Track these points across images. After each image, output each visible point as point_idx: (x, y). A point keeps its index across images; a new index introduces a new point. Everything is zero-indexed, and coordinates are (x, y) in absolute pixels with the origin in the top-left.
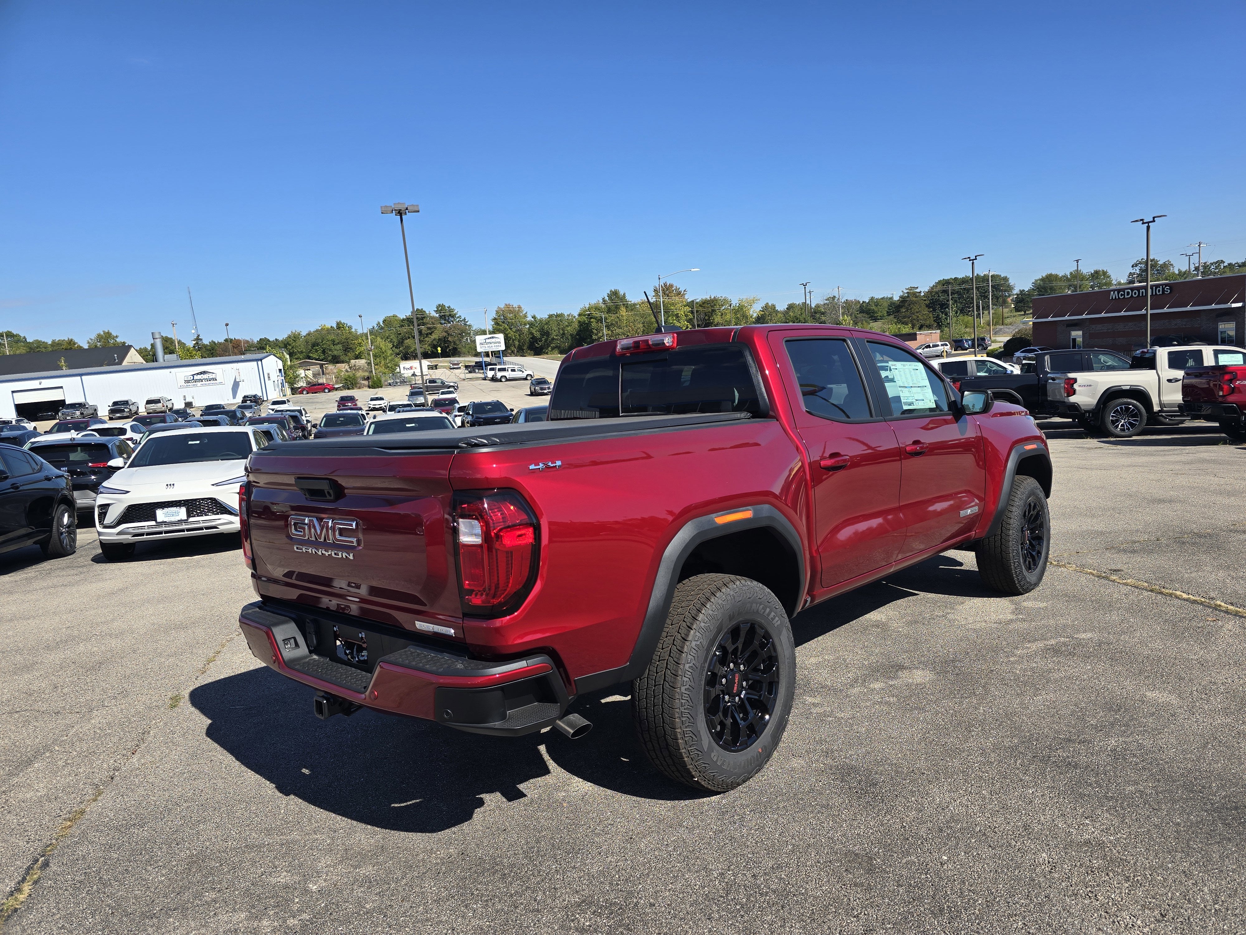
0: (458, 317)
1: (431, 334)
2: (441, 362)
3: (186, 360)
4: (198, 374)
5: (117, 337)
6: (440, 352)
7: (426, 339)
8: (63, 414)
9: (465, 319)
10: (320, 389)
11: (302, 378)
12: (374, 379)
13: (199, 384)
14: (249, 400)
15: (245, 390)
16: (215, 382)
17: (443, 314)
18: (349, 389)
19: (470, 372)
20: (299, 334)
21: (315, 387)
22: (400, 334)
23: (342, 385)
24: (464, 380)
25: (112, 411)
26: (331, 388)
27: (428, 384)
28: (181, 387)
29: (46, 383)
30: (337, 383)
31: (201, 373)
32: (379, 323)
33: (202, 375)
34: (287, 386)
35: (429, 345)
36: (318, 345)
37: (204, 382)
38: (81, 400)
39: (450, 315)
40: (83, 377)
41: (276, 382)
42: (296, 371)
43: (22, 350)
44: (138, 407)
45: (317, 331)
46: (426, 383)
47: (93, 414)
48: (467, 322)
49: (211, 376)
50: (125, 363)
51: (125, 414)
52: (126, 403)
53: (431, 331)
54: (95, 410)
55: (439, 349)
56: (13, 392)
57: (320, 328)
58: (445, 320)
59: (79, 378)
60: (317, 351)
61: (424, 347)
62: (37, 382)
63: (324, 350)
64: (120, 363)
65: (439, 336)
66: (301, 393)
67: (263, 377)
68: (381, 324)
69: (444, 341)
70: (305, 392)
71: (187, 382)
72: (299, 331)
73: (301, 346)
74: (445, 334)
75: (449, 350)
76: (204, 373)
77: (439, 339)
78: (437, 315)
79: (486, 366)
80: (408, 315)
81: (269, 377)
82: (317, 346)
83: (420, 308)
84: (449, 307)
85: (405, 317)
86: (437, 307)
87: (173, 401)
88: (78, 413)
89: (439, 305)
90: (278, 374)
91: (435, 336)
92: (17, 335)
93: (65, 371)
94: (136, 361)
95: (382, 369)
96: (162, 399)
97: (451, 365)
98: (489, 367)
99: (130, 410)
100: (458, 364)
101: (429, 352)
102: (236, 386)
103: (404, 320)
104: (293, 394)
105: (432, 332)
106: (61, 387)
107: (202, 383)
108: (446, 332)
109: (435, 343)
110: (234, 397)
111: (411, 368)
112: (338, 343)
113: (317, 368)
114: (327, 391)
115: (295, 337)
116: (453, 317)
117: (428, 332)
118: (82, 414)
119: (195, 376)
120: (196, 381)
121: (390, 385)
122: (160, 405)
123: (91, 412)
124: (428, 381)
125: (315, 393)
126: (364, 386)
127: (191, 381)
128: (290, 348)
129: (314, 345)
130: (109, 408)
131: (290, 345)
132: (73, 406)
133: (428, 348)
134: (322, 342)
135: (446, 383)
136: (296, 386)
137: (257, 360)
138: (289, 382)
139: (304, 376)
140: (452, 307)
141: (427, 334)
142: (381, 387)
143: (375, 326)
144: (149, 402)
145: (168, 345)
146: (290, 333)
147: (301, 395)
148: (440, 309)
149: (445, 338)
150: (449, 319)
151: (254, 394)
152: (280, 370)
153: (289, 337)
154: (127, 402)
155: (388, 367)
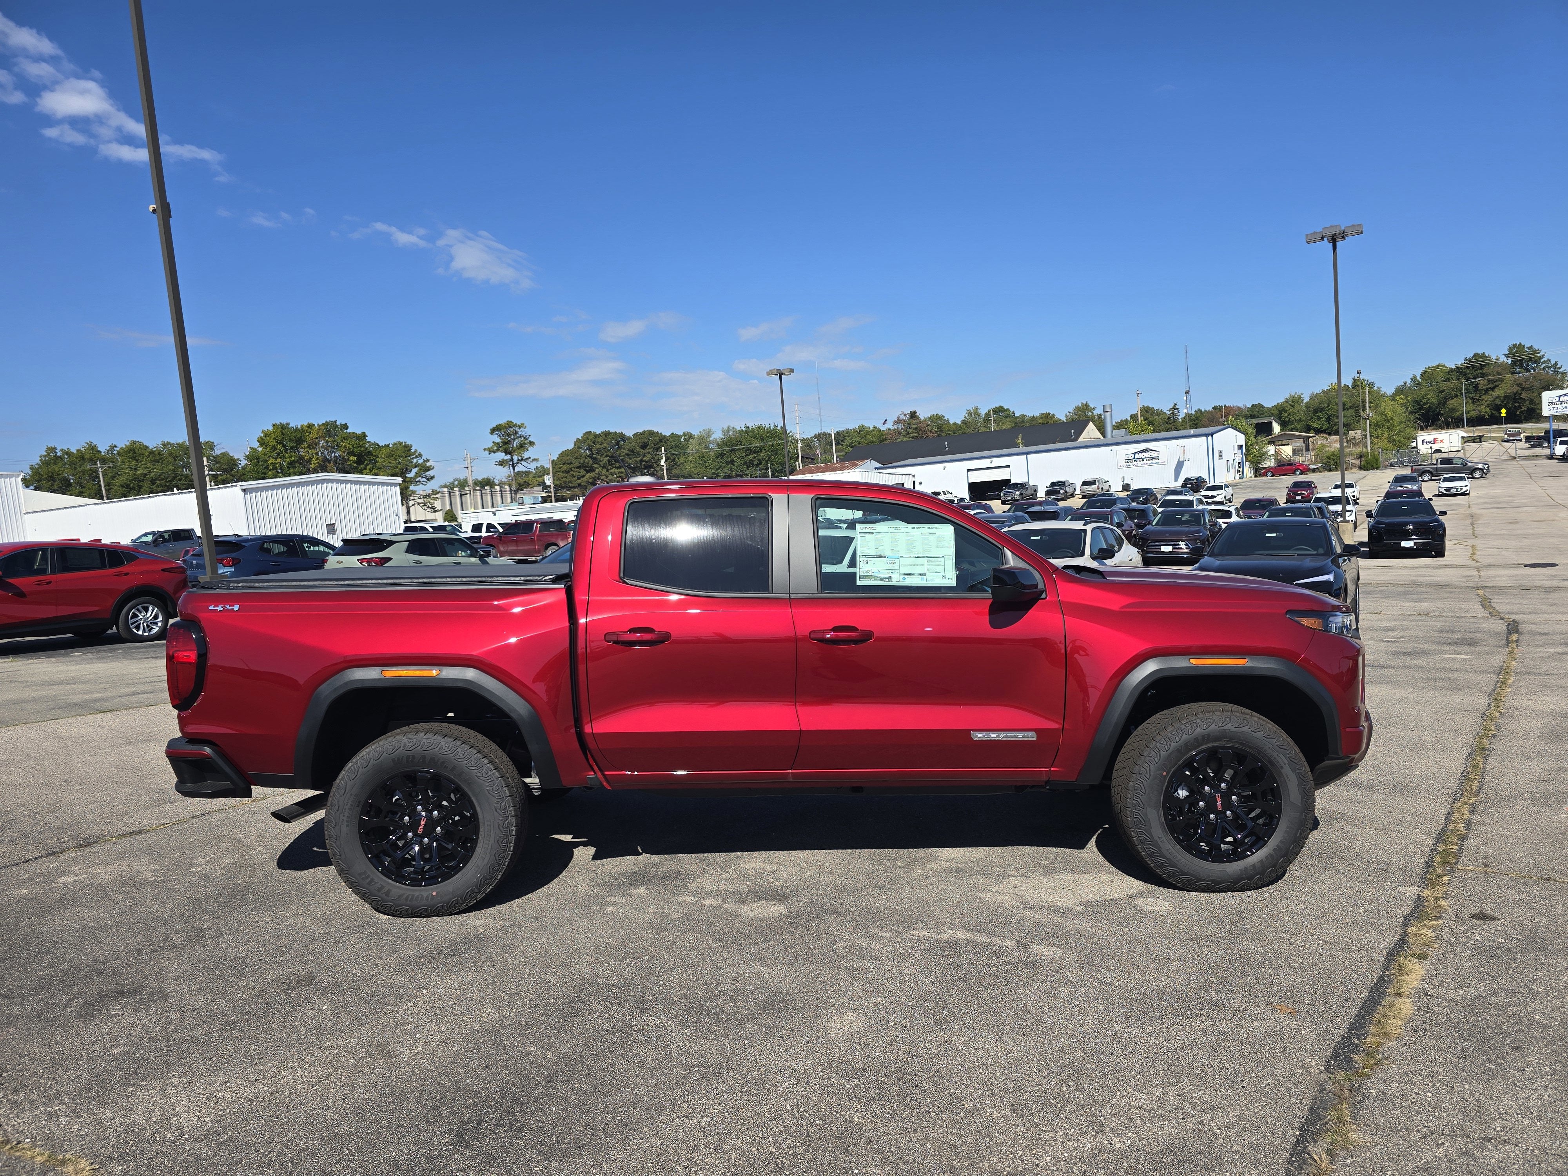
0: (1545, 362)
1: (1493, 389)
2: (1490, 431)
3: (1136, 436)
4: (1140, 452)
5: (1094, 409)
6: (1503, 415)
7: (1484, 397)
8: (1004, 494)
9: (1556, 364)
10: (1290, 470)
11: (1270, 456)
12: (1367, 457)
13: (1140, 463)
14: (1190, 484)
15: (1189, 472)
16: (1157, 461)
17: (1518, 358)
18: (1330, 470)
19: (1533, 447)
20: (1300, 397)
21: (1284, 468)
22: (1443, 391)
23: (1320, 465)
24: (1515, 458)
25: (1048, 493)
26: (1304, 469)
27: (1439, 466)
28: (1121, 467)
29: (997, 462)
30: (1316, 462)
31: (1143, 451)
32: (1415, 377)
33: (1144, 454)
34: (1248, 466)
35: (1488, 406)
36: (1322, 410)
37: (1145, 462)
38: (1022, 479)
39: (1530, 360)
40: (1029, 456)
41: (1231, 462)
42: (1263, 447)
43: (1007, 425)
44: (1075, 489)
45: (1323, 391)
46: (1436, 464)
47: (1032, 495)
48: (1560, 368)
49: (1153, 454)
50: (1081, 439)
51: (1060, 496)
52: (1063, 484)
53: (1494, 385)
54: (1035, 491)
55: (1503, 411)
56: (968, 470)
57: (1329, 388)
58: (1521, 367)
59: (1025, 456)
60: (1319, 419)
61: (1478, 408)
62: (989, 460)
63: (1329, 417)
64: (1076, 439)
65: (1506, 392)
66: (1265, 475)
67: (1213, 456)
68: (1418, 378)
69: (1515, 398)
70: (1269, 474)
71: (1127, 461)
72: (1300, 394)
73: (1300, 412)
74: (1516, 389)
75: (1521, 412)
76: (1146, 450)
77: (1505, 397)
78: (1509, 361)
79: (1554, 438)
80: (1459, 364)
81: (1220, 456)
82: (1321, 412)
83: (1480, 352)
84: (1530, 348)
85: (1454, 367)
86: (1510, 349)
87: (1110, 483)
88: (1018, 493)
89: (1515, 346)
90: (1236, 450)
91: (1497, 392)
92: (1008, 410)
93: (1021, 449)
94: (1093, 437)
95: (1384, 444)
96: (1098, 481)
97: (1506, 436)
98: (1559, 439)
99: (1066, 492)
100: (1519, 434)
101: (1487, 416)
102: (1180, 465)
103: (1451, 370)
104: (1256, 476)
105: (1496, 386)
106: (1008, 466)
107: (1143, 462)
108: (1518, 385)
109: (1498, 402)
110: (1176, 480)
111: (1435, 441)
112: (1350, 407)
113: (1299, 443)
114: (1298, 473)
115: (1294, 401)
116: (1536, 362)
117: (1489, 386)
118: (1021, 494)
119: (1137, 455)
120: (1137, 460)
121: (1392, 465)
122: (1095, 487)
123: (1030, 492)
124: (1439, 461)
125: (1284, 475)
126: (1354, 466)
127: (1132, 460)
128: (1286, 415)
129: (1316, 411)
130: (1047, 489)
131: (1286, 411)
132: (1017, 486)
133: (1484, 410)
134: (1328, 406)
135: (1470, 464)
136: (1261, 466)
137: (1207, 435)
138: (1251, 462)
139: (1274, 453)
140: (1536, 347)
141: (1487, 390)
142: (1378, 468)
143: (1409, 381)
144: (1085, 483)
145: (1148, 415)
146: (1287, 396)
147: (1263, 478)
148: (1516, 351)
149: (1515, 394)
150: (1528, 365)
151: (1197, 475)
152: (1240, 447)
153: (1287, 401)
154: (1064, 482)
155: (1394, 440)
